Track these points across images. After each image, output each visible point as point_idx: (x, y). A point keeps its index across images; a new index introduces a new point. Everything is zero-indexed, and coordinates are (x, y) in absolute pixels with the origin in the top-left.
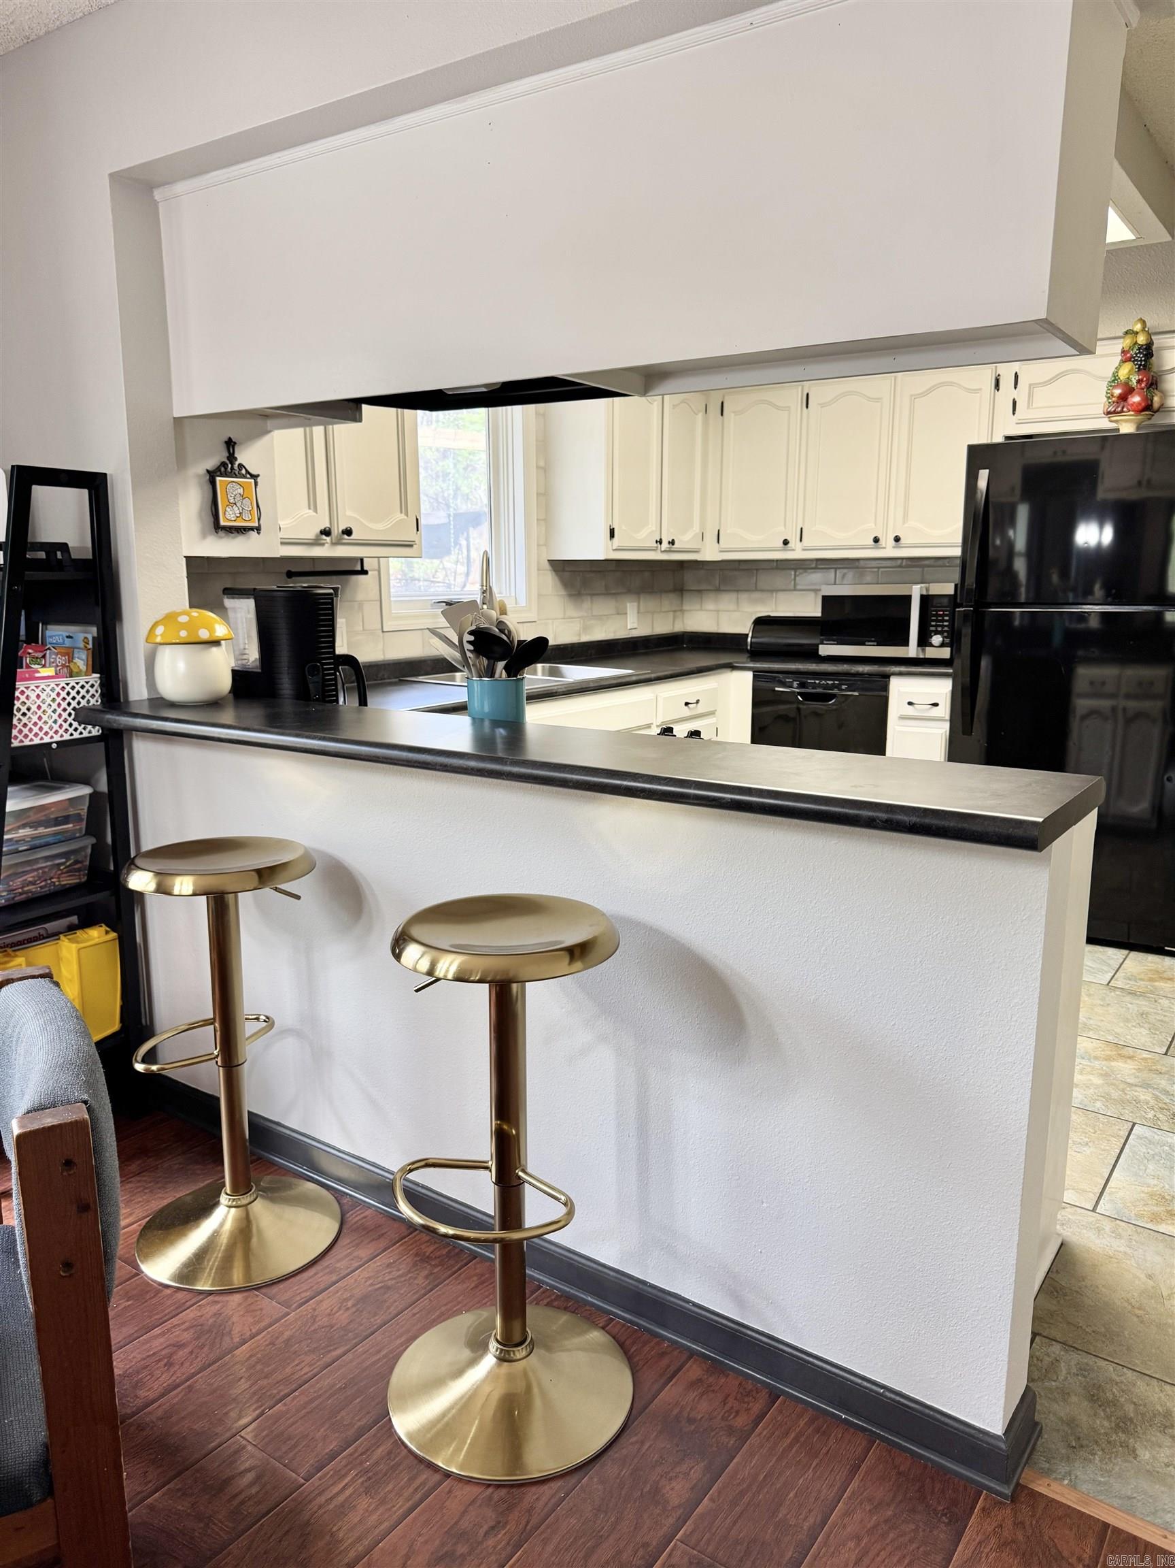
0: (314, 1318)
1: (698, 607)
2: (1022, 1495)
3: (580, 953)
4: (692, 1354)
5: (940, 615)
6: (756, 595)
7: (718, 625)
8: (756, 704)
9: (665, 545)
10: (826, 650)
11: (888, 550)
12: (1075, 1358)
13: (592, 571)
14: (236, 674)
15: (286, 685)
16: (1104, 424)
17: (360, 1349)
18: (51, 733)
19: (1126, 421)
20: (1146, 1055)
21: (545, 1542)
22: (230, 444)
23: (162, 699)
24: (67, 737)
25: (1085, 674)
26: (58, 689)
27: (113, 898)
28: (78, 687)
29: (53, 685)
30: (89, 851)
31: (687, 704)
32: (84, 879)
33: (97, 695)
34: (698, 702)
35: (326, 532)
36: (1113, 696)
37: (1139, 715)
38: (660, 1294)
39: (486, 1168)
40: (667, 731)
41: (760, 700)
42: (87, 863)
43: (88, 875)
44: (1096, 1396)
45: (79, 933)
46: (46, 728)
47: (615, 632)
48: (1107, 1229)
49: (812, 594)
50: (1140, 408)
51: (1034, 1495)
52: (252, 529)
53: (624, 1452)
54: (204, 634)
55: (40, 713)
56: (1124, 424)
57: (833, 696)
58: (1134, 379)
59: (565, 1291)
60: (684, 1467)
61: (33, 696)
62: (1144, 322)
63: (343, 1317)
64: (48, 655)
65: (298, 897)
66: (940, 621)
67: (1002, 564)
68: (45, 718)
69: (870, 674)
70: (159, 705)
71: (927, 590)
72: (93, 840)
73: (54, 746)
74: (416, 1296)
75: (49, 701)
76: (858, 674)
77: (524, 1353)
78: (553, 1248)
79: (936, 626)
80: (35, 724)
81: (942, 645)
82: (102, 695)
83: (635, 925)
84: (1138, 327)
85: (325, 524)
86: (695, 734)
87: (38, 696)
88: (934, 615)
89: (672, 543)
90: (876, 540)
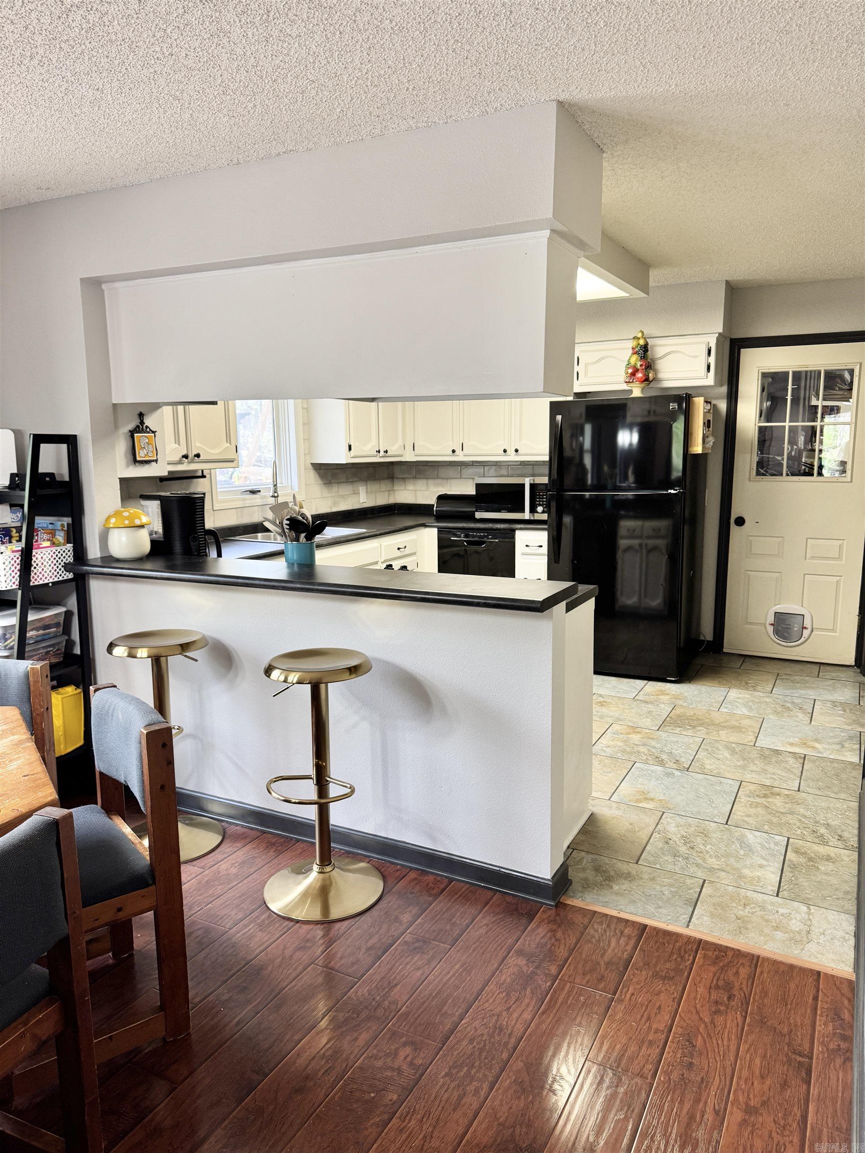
0: (219, 873)
1: (403, 488)
2: (559, 905)
3: (354, 670)
4: (411, 869)
5: (541, 495)
6: (439, 481)
7: (416, 499)
8: (440, 547)
9: (382, 453)
10: (479, 515)
11: (512, 457)
12: (591, 856)
13: (337, 469)
14: (153, 542)
15: (178, 547)
16: (625, 387)
17: (245, 881)
18: (48, 578)
19: (636, 387)
20: (647, 731)
21: (347, 939)
22: (141, 415)
23: (111, 556)
24: (56, 580)
25: (626, 525)
26: (52, 553)
27: (80, 669)
28: (62, 552)
29: (49, 551)
30: (64, 643)
31: (399, 549)
32: (62, 659)
33: (71, 556)
34: (405, 547)
35: (186, 457)
36: (640, 537)
37: (655, 548)
38: (395, 842)
39: (311, 778)
40: (389, 567)
41: (443, 544)
42: (63, 650)
43: (64, 657)
44: (598, 869)
45: (60, 690)
46: (46, 575)
47: (353, 505)
48: (614, 807)
49: (471, 480)
50: (642, 380)
51: (566, 905)
52: (153, 461)
53: (381, 907)
54: (138, 522)
55: (43, 567)
56: (635, 388)
57: (483, 543)
58: (639, 364)
59: (347, 850)
60: (409, 909)
61: (39, 557)
62: (643, 332)
63: (234, 871)
64: (39, 534)
65: (196, 660)
66: (542, 498)
67: (577, 461)
68: (45, 569)
69: (504, 529)
70: (109, 560)
71: (534, 481)
72: (66, 637)
73: (50, 585)
74: (270, 860)
75: (47, 560)
76: (497, 529)
77: (331, 869)
78: (340, 829)
79: (539, 501)
80: (40, 573)
81: (543, 512)
82: (74, 556)
83: (379, 661)
84: (640, 335)
85: (184, 453)
86: (404, 568)
87: (42, 558)
88: (538, 495)
89: (386, 452)
90: (505, 451)
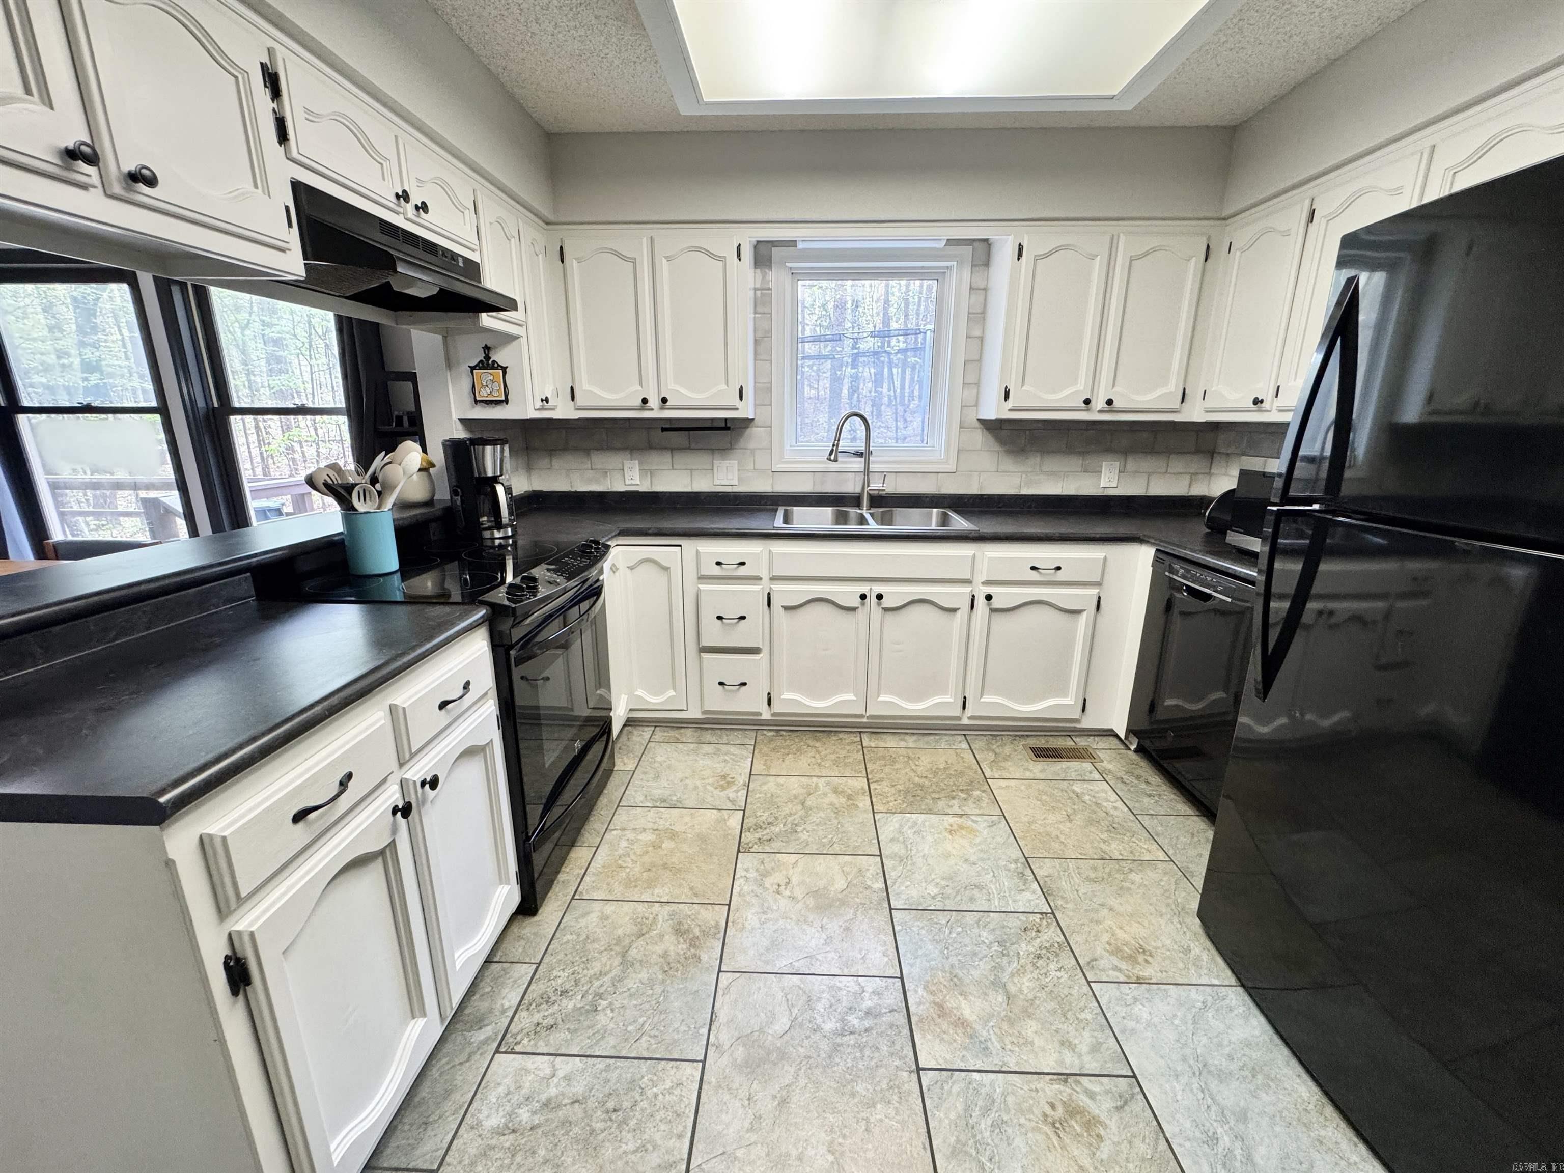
1: (1223, 471)
9: (1102, 405)
22: (487, 349)
47: (1075, 489)
52: (501, 401)
89: (1112, 403)
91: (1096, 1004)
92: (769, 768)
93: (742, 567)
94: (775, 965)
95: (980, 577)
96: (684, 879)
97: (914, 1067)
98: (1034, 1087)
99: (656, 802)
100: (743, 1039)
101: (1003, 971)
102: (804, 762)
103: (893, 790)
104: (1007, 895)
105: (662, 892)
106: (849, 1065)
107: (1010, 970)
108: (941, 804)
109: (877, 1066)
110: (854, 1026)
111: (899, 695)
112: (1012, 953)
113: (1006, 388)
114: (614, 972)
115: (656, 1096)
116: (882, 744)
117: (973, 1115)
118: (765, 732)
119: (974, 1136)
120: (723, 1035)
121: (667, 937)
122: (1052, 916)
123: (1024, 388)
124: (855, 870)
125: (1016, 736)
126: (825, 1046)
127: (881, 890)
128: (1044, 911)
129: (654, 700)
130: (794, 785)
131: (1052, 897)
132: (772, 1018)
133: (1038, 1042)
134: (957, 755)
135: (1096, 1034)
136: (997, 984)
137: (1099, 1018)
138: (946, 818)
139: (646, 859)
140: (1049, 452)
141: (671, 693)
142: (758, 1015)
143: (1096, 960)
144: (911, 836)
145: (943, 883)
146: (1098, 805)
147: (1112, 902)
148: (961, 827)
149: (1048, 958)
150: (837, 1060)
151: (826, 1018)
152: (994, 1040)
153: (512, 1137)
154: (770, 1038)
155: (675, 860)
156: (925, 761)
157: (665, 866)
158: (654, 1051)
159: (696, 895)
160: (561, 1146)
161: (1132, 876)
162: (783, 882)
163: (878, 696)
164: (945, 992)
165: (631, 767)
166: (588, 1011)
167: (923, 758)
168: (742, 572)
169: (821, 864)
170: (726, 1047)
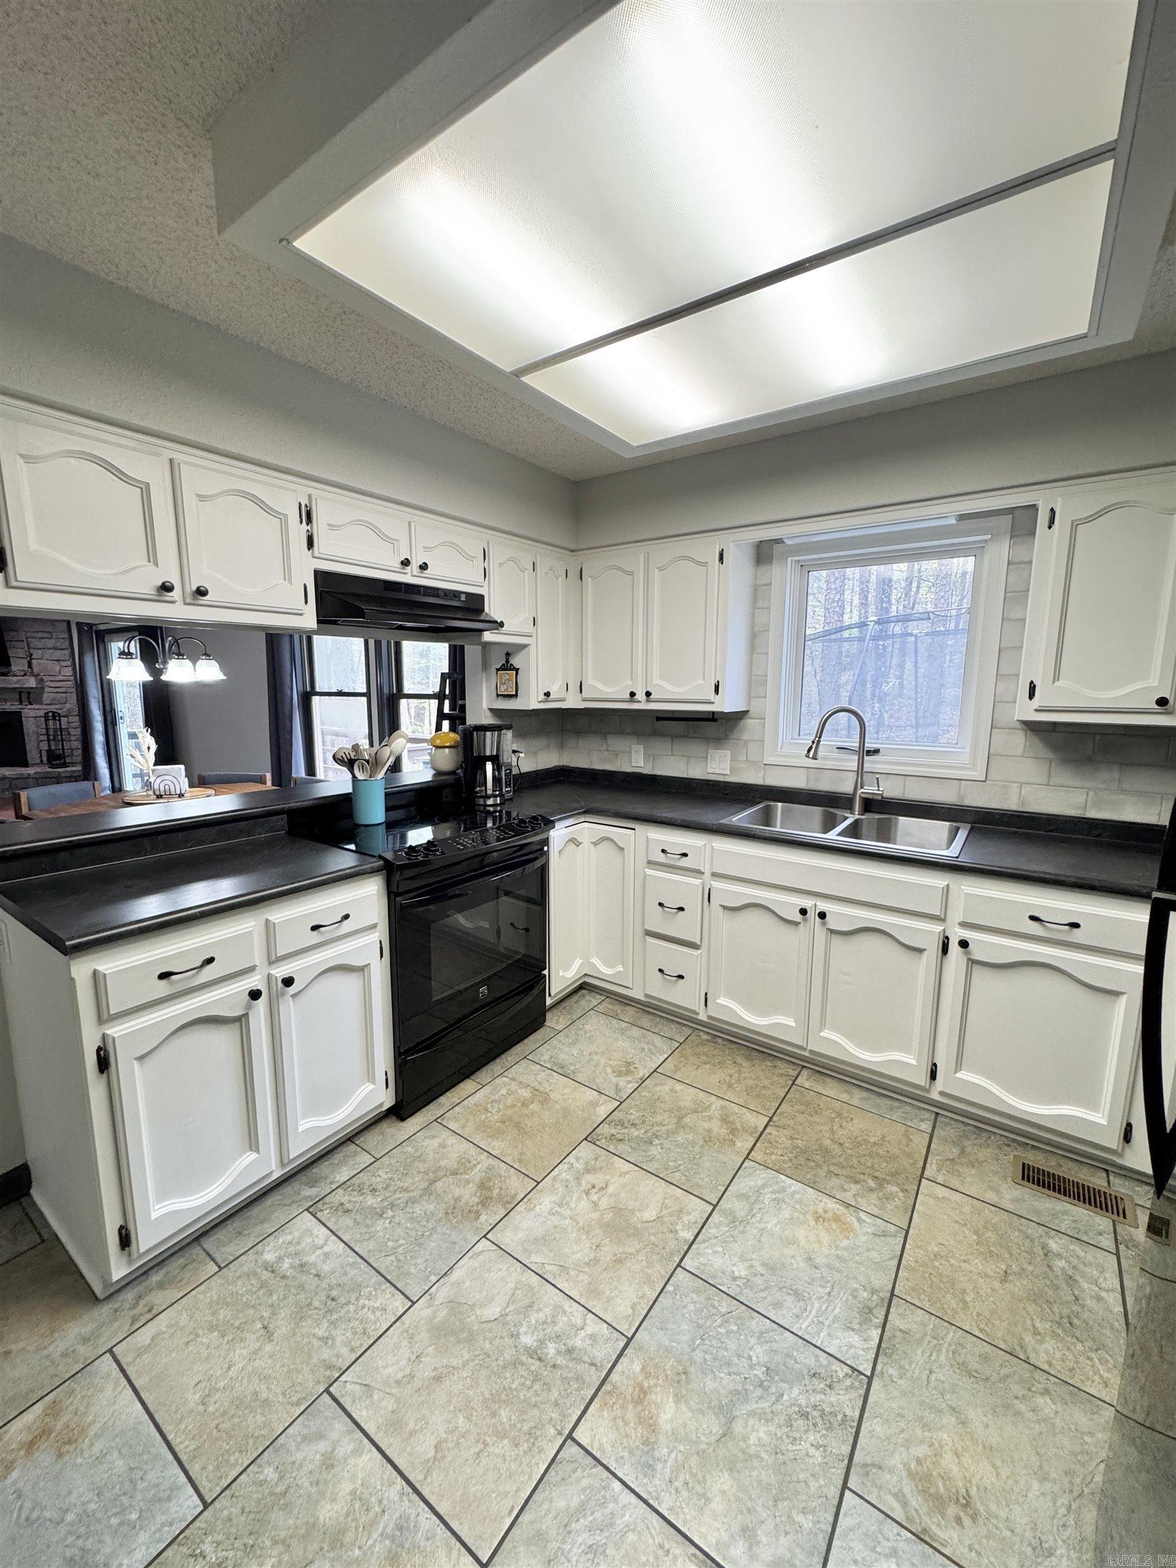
48: (82, 1349)
91: (831, 1519)
92: (675, 1072)
93: (685, 858)
94: (529, 1257)
95: (955, 916)
96: (522, 1142)
97: (567, 1432)
98: (667, 1546)
99: (556, 1065)
100: (455, 1306)
101: (746, 1401)
102: (714, 1078)
103: (788, 1143)
104: (827, 1323)
105: (497, 1147)
106: (514, 1386)
107: (754, 1406)
108: (835, 1182)
109: (535, 1405)
110: (547, 1354)
111: (847, 1036)
112: (773, 1390)
113: (1032, 682)
114: (414, 1193)
115: (363, 1307)
116: (819, 1088)
117: (582, 1520)
118: (701, 1034)
119: (564, 1542)
120: (443, 1292)
121: (471, 1185)
122: (866, 1380)
123: (1057, 684)
124: (677, 1208)
125: (1014, 1141)
126: (508, 1355)
127: (686, 1240)
128: (861, 1368)
129: (606, 971)
130: (688, 1096)
131: (886, 1360)
132: (490, 1300)
133: (717, 1504)
134: (906, 1134)
135: (797, 1550)
136: (726, 1411)
137: (820, 1536)
138: (826, 1200)
139: (510, 1112)
140: (1132, 765)
141: (620, 968)
142: (480, 1292)
143: (880, 1468)
144: (766, 1201)
145: (760, 1269)
146: (1070, 1280)
147: (975, 1416)
148: (836, 1219)
149: (815, 1425)
150: (508, 1375)
151: (530, 1331)
152: (669, 1464)
153: (269, 1274)
154: (473, 1318)
155: (529, 1123)
156: (858, 1125)
157: (517, 1125)
158: (390, 1272)
159: (520, 1161)
160: (285, 1302)
161: (1040, 1400)
162: (601, 1184)
163: (821, 1031)
164: (661, 1382)
165: (559, 1027)
166: (377, 1213)
167: (856, 1121)
168: (684, 862)
169: (649, 1185)
170: (436, 1303)
